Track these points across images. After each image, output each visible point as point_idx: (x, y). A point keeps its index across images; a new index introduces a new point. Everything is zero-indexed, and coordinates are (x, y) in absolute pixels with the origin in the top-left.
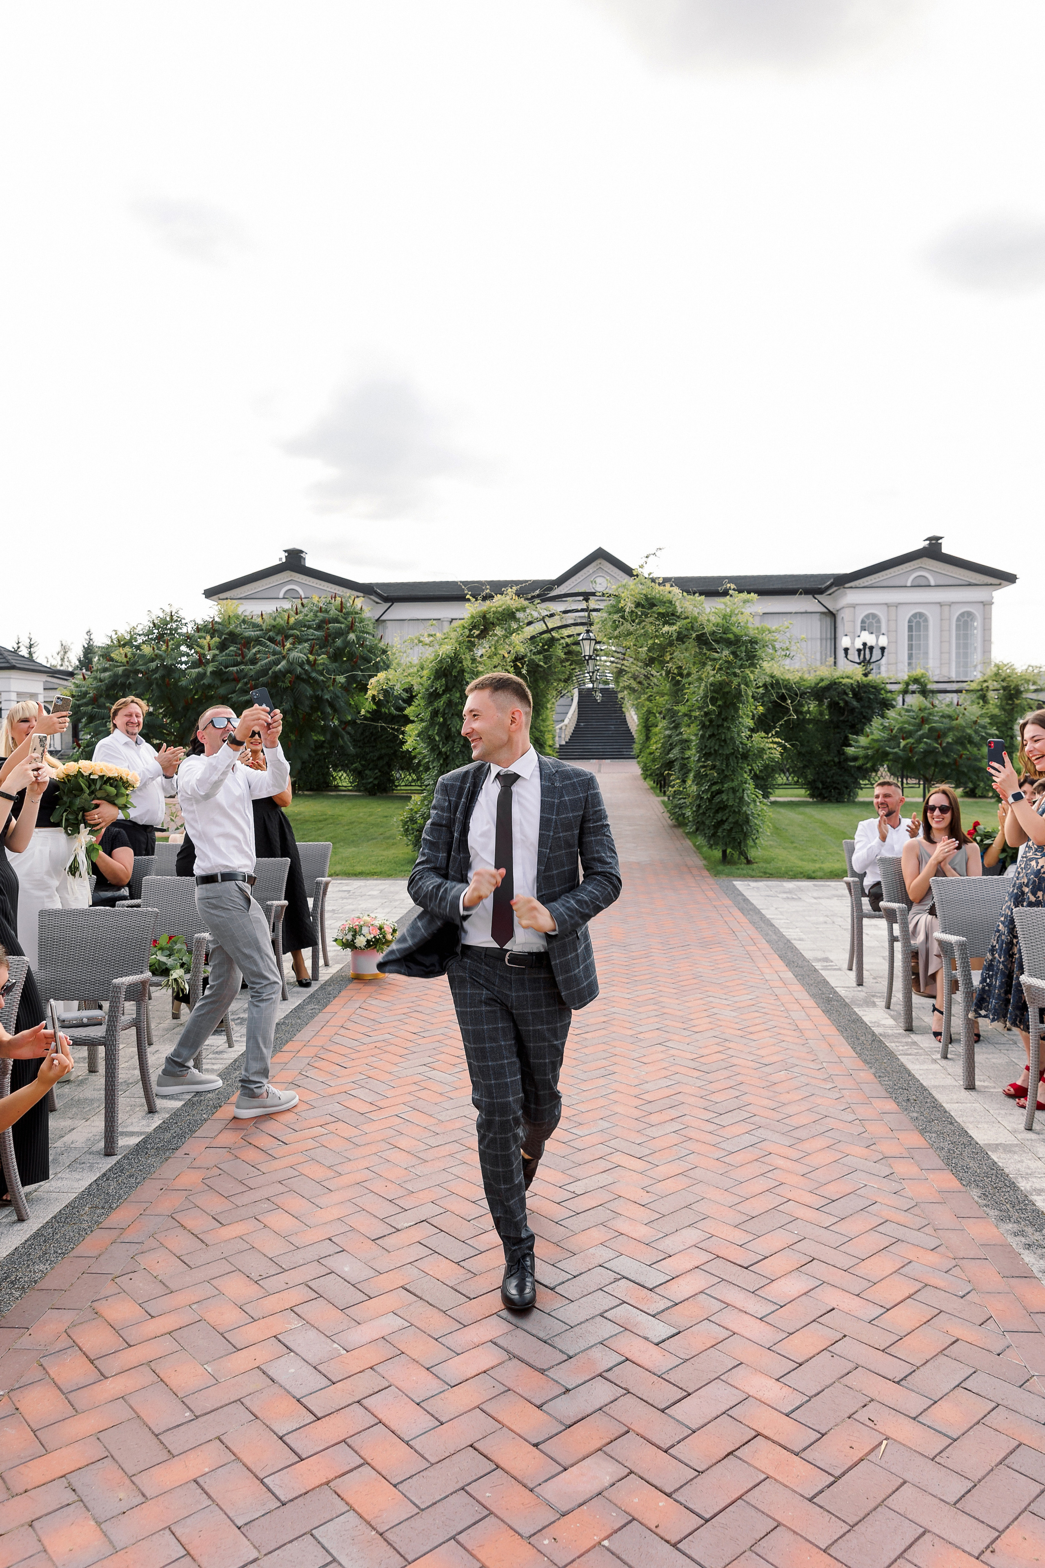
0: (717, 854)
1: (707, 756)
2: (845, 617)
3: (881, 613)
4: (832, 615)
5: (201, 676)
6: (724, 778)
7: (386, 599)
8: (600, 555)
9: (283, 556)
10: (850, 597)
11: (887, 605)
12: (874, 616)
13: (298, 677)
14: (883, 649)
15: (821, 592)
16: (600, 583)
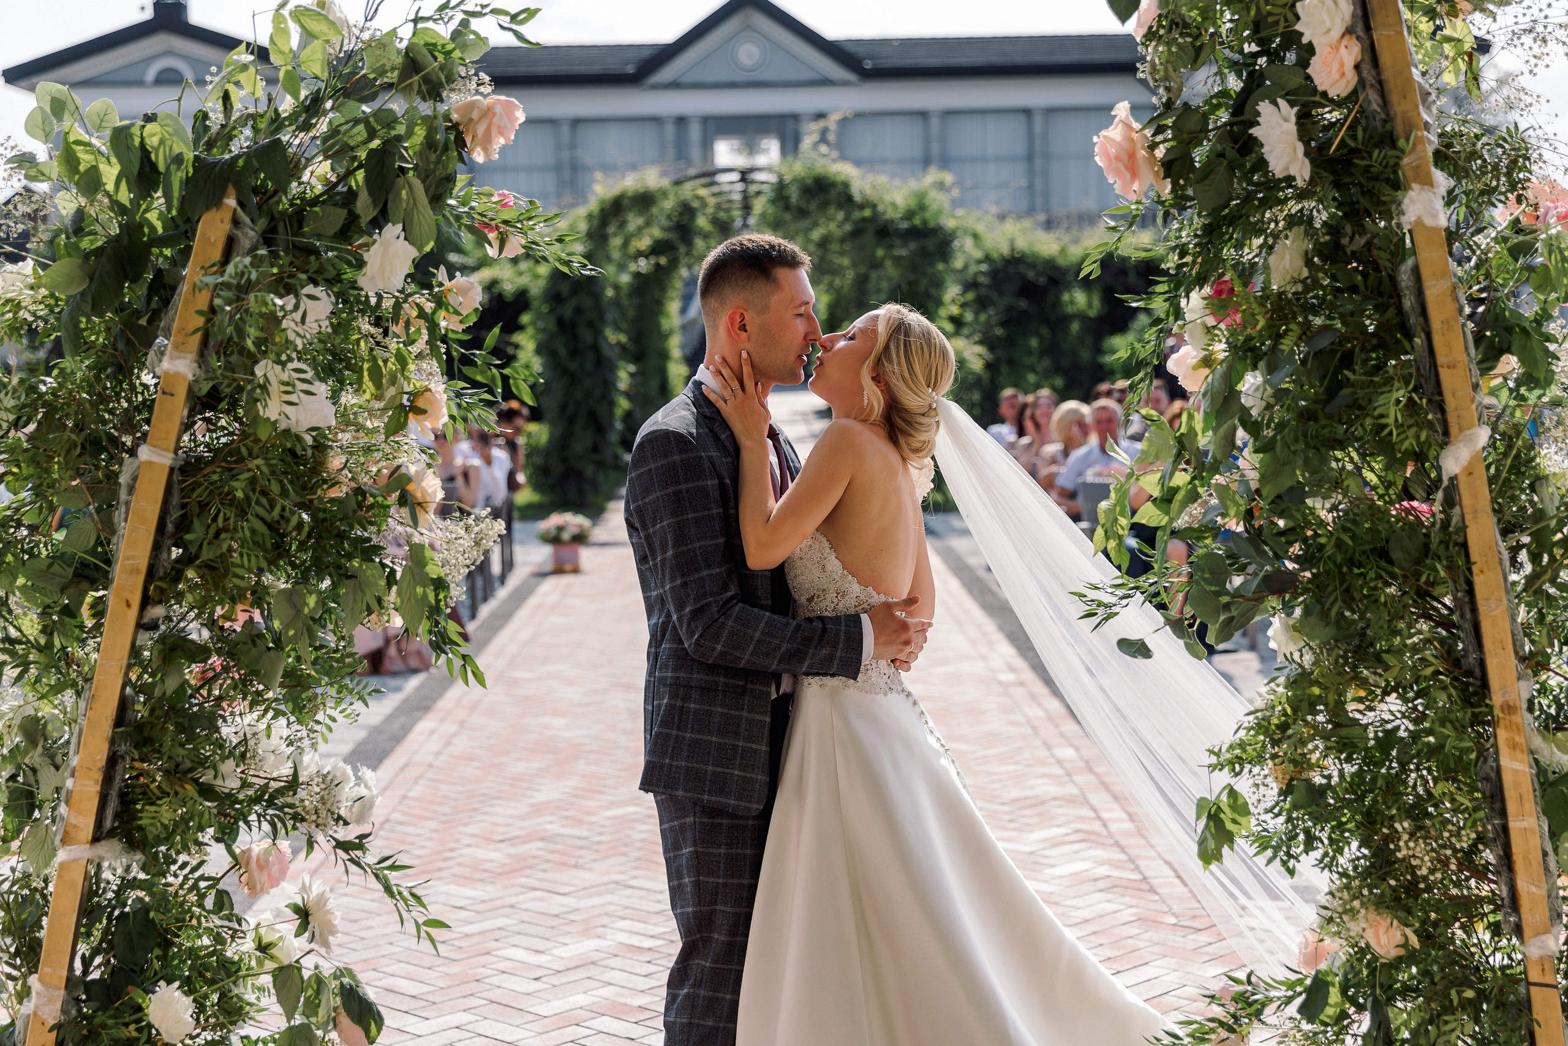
16: (748, 53)
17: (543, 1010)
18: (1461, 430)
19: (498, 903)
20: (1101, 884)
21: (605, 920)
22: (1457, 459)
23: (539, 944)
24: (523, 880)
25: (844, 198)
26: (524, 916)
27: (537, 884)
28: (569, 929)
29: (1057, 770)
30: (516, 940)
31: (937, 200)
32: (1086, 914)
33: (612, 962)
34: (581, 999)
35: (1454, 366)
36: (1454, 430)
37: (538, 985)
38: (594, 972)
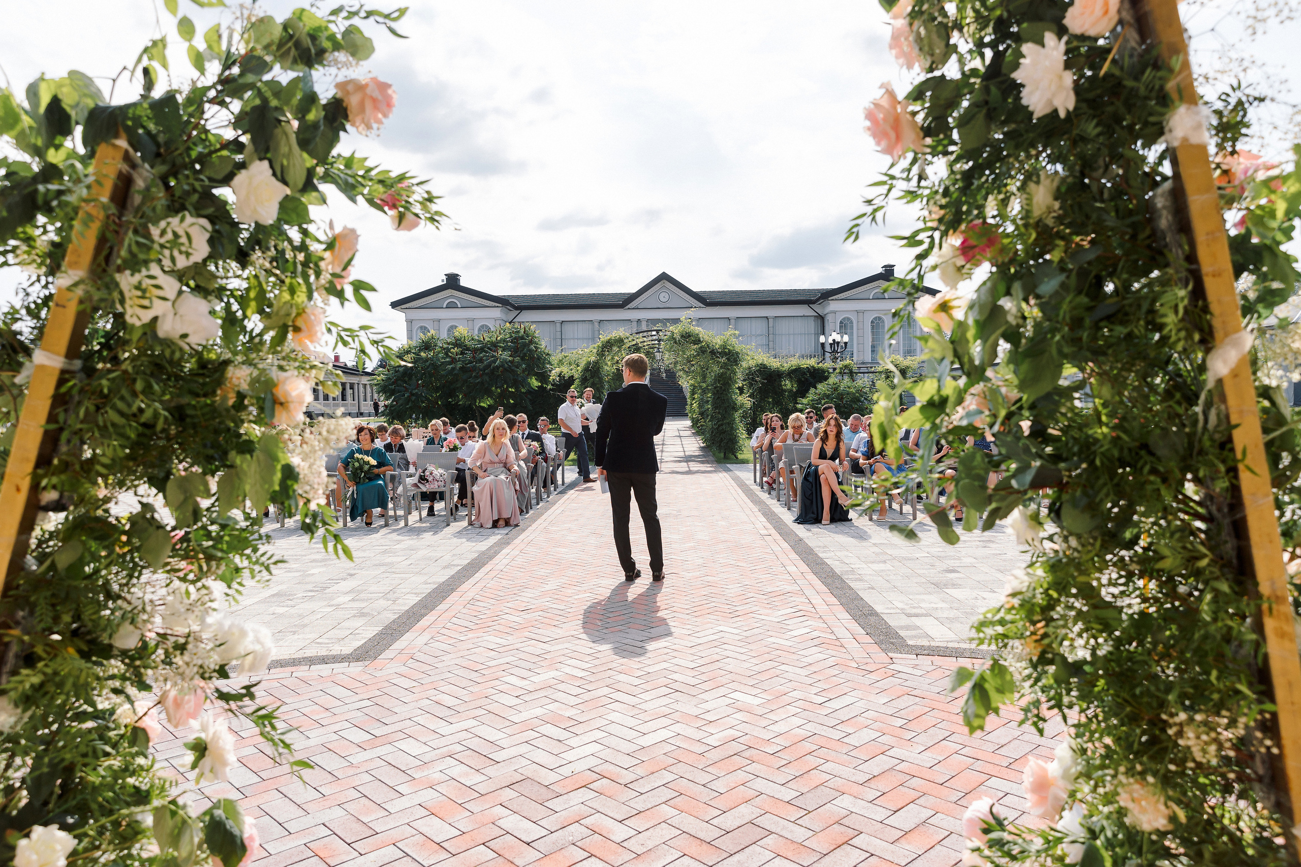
0: (722, 455)
1: (716, 408)
2: (829, 319)
3: (853, 318)
4: (821, 319)
5: (453, 369)
6: (724, 418)
7: (516, 308)
8: (664, 277)
9: (445, 278)
10: (833, 306)
11: (857, 312)
12: (849, 319)
13: (505, 369)
14: (846, 343)
15: (814, 302)
16: (664, 297)
17: (516, 719)
18: (1226, 335)
19: (511, 647)
20: (816, 642)
21: (562, 659)
22: (1225, 362)
23: (525, 674)
24: (527, 634)
25: (697, 341)
26: (522, 656)
27: (533, 636)
28: (542, 664)
29: (787, 576)
30: (515, 671)
31: (733, 341)
32: (809, 660)
33: (561, 687)
34: (539, 712)
35: (1219, 275)
36: (1218, 334)
37: (518, 701)
38: (549, 692)
